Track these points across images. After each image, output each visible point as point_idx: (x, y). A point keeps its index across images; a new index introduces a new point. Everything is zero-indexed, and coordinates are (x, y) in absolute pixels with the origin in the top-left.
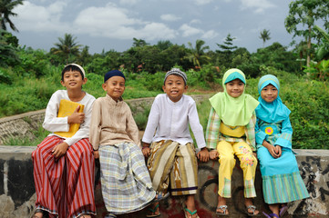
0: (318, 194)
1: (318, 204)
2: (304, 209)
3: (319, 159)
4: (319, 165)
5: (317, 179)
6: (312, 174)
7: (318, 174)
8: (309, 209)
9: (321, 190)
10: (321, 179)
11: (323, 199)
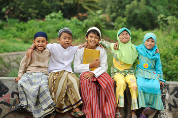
0: (167, 107)
1: (167, 113)
2: (159, 116)
3: (168, 85)
4: (168, 89)
5: (167, 98)
6: (164, 94)
7: (167, 95)
8: (162, 116)
9: (169, 104)
10: (169, 98)
11: (170, 110)
